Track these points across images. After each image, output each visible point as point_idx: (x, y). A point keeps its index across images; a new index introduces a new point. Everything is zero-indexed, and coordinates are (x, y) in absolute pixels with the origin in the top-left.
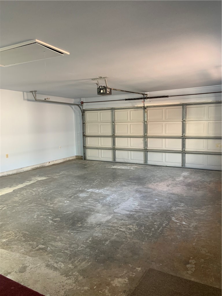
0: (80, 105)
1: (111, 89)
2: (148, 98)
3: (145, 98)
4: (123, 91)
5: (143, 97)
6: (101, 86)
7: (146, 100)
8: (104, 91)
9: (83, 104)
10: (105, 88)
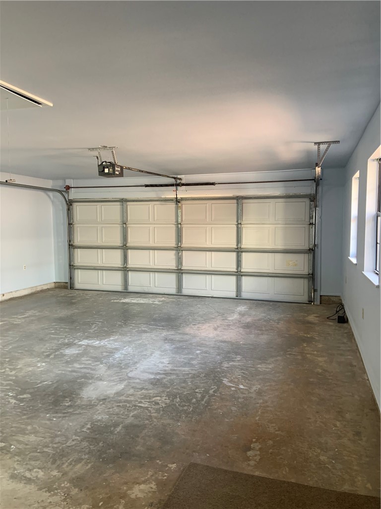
0: (64, 191)
1: (122, 168)
2: (183, 185)
3: (177, 185)
4: (142, 171)
5: (175, 183)
6: (106, 162)
7: (179, 188)
8: (111, 170)
9: (69, 191)
10: (112, 165)
